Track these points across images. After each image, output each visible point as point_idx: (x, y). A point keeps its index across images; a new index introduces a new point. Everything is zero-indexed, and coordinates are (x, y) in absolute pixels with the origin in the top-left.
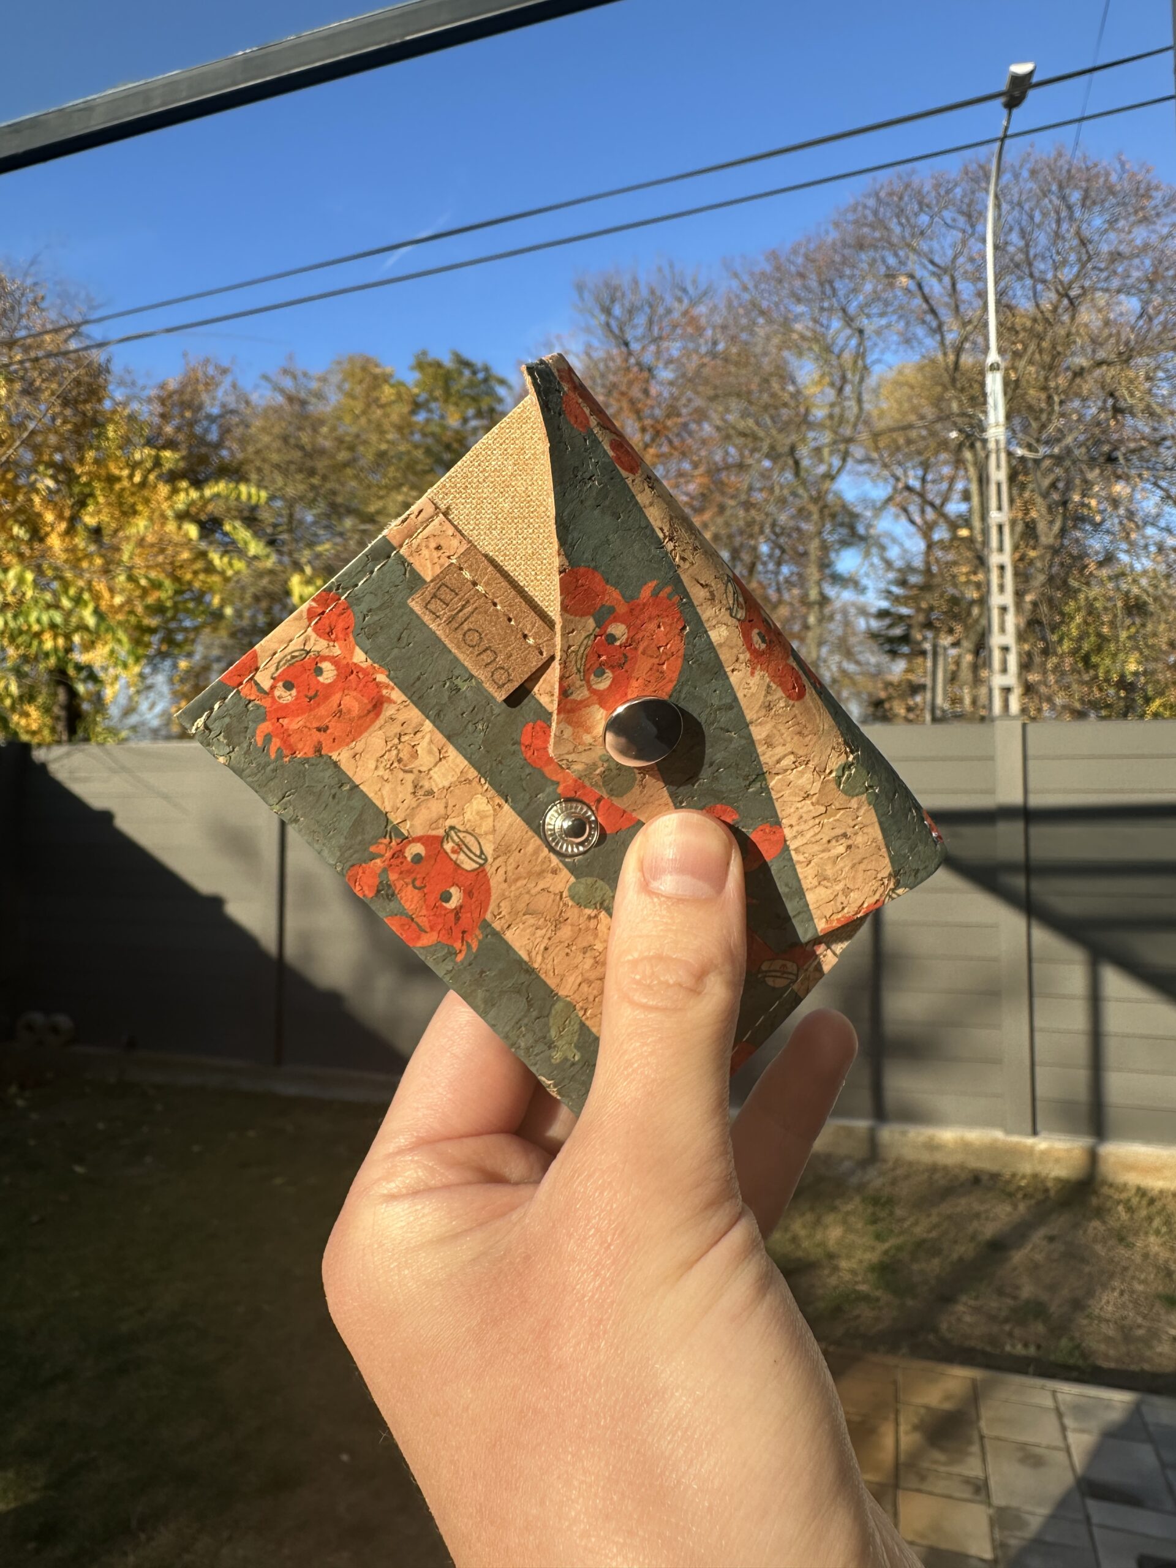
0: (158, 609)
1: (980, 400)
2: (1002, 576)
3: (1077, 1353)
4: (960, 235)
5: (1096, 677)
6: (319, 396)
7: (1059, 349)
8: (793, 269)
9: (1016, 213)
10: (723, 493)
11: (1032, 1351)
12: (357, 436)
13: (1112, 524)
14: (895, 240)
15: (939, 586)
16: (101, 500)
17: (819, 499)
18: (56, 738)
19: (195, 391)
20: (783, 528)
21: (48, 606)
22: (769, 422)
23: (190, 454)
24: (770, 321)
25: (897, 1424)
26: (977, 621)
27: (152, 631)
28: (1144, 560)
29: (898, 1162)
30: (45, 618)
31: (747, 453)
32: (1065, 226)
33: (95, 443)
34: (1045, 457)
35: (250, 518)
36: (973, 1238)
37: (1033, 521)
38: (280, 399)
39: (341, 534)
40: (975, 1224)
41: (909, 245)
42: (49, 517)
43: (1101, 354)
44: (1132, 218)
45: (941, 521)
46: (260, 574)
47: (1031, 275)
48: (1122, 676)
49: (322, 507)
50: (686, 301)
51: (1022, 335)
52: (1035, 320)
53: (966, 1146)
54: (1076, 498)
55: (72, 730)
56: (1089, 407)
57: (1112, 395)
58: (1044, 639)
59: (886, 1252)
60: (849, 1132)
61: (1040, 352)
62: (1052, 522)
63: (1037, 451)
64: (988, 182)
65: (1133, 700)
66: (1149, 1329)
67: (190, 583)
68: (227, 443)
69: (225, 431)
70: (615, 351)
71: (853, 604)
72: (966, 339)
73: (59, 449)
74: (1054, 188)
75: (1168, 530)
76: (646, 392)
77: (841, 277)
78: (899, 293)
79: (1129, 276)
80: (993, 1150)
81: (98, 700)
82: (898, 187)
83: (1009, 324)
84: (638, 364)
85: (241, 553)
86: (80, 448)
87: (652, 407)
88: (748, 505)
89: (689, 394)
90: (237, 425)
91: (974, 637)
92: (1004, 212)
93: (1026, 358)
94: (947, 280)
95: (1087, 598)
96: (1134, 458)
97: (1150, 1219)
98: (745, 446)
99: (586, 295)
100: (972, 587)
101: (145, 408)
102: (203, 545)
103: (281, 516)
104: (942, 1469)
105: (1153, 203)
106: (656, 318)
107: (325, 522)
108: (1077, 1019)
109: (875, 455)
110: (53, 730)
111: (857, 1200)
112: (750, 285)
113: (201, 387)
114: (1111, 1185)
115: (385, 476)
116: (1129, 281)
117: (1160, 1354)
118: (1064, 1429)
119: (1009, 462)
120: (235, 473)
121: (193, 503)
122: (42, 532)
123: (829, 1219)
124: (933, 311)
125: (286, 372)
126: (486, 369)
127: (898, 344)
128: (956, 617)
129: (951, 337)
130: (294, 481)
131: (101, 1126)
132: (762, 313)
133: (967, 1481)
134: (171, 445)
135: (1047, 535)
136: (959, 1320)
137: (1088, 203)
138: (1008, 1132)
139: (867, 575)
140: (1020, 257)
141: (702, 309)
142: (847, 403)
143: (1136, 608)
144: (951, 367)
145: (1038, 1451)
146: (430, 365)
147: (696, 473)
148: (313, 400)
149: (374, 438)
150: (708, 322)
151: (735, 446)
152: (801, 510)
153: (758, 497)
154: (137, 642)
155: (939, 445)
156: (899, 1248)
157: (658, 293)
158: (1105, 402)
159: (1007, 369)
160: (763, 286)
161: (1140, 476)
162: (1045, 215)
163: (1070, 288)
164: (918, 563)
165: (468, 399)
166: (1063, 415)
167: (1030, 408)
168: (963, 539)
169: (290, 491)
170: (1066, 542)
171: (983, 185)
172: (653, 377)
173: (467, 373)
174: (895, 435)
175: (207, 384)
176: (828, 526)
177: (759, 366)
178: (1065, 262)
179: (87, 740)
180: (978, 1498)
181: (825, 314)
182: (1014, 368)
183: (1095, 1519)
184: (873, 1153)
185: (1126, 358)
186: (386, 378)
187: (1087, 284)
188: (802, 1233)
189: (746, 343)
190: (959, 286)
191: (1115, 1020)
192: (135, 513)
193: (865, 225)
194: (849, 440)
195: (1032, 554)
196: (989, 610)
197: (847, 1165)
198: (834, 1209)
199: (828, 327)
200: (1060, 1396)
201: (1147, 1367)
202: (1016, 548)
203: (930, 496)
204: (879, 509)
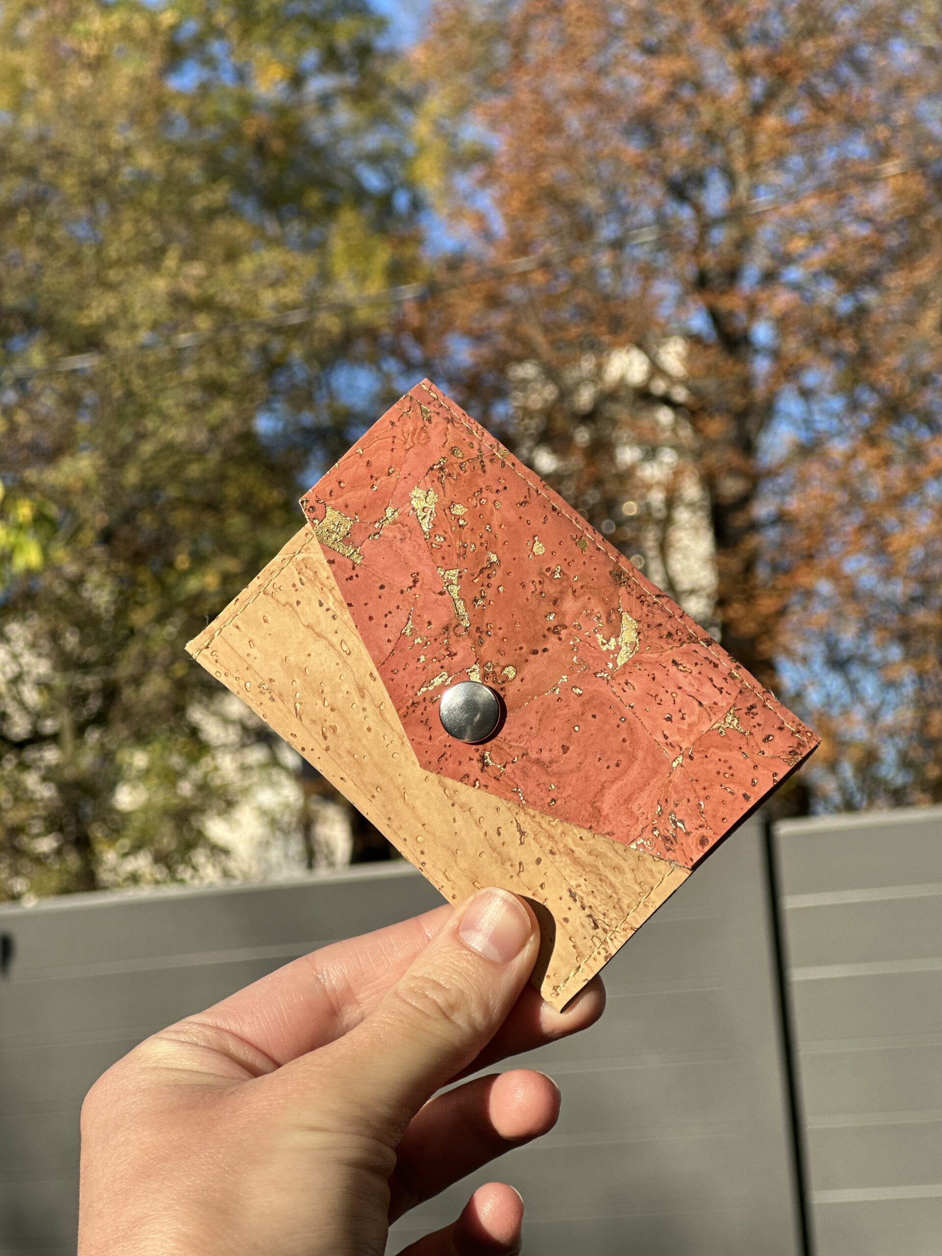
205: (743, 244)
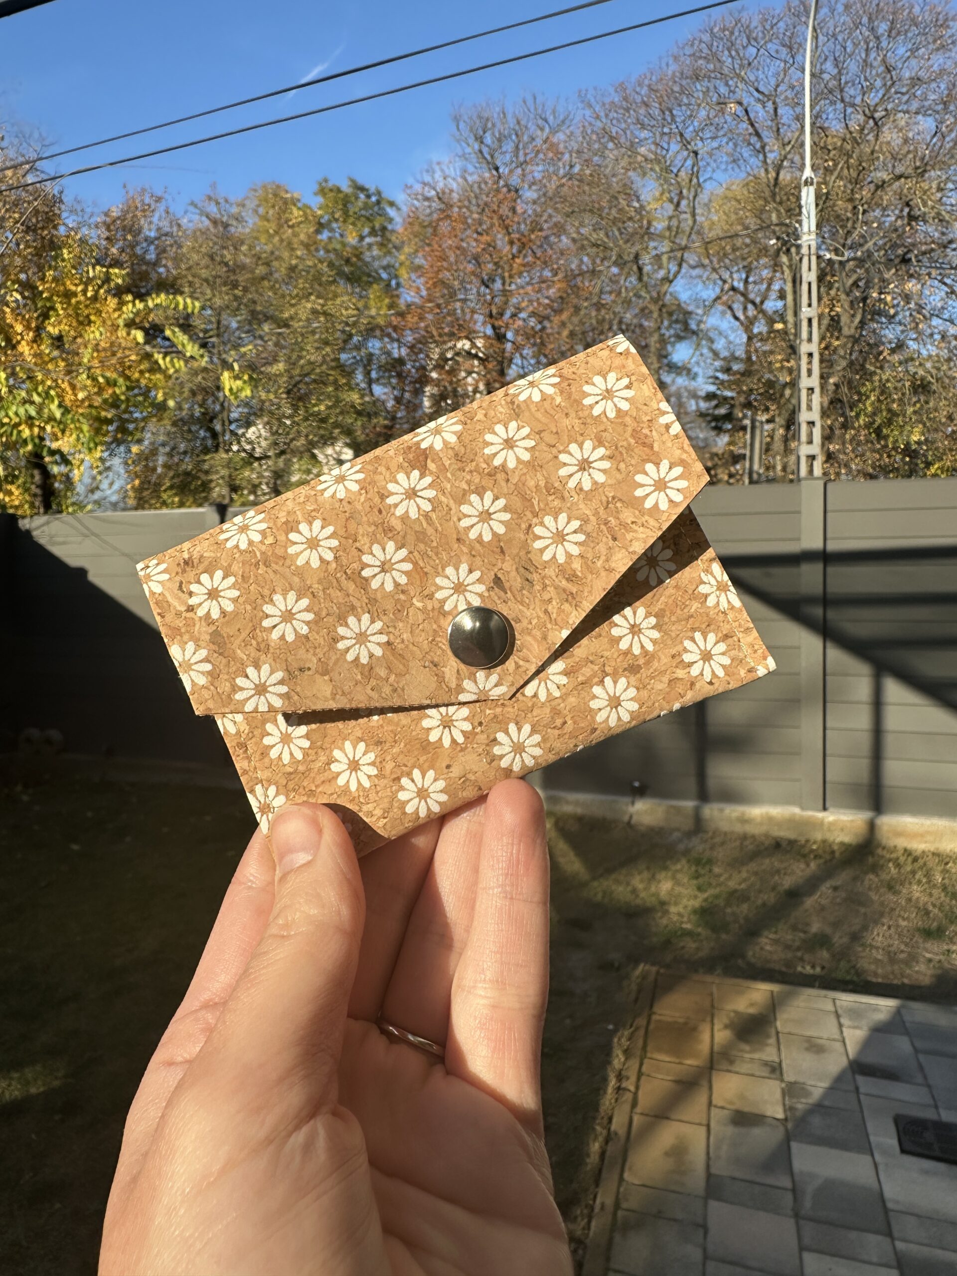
0: (114, 403)
1: (795, 211)
2: (810, 363)
3: (853, 971)
4: (782, 65)
5: (886, 446)
6: (238, 219)
7: (864, 164)
8: (638, 99)
9: (830, 43)
10: (578, 297)
11: (818, 970)
12: (272, 253)
13: (904, 316)
14: (726, 71)
15: (757, 371)
16: (61, 312)
17: (658, 299)
18: (36, 511)
19: (135, 216)
20: (628, 325)
21: (25, 402)
22: (617, 233)
23: (133, 270)
24: (618, 146)
25: (713, 1024)
26: (788, 400)
27: (109, 422)
28: (929, 347)
29: (716, 832)
30: (22, 411)
31: (598, 261)
32: (873, 55)
33: (53, 263)
34: (848, 260)
35: (186, 326)
36: (774, 889)
37: (838, 315)
38: (207, 222)
39: (261, 337)
40: (776, 878)
41: (738, 76)
42: (19, 328)
43: (900, 169)
44: (931, 47)
45: (760, 316)
46: (195, 373)
47: (842, 101)
48: (908, 444)
49: (244, 314)
50: (547, 130)
51: (833, 152)
52: (844, 140)
53: (770, 819)
54: (875, 295)
55: (47, 507)
56: (888, 216)
57: (908, 204)
58: (843, 415)
59: (706, 900)
60: (678, 810)
61: (848, 168)
62: (853, 316)
63: (843, 255)
64: (808, 17)
65: (917, 465)
66: (909, 954)
67: (138, 381)
68: (164, 262)
69: (162, 251)
70: (487, 175)
71: (686, 388)
72: (785, 158)
73: (23, 270)
74: (865, 20)
75: (951, 321)
76: (514, 210)
77: (680, 106)
78: (729, 119)
79: (926, 99)
80: (792, 822)
81: (68, 480)
82: (730, 23)
83: (822, 144)
84: (506, 185)
85: (180, 354)
86: (41, 268)
87: (519, 223)
88: (599, 306)
89: (550, 211)
90: (171, 246)
91: (785, 415)
92: (820, 44)
93: (836, 174)
94: (770, 105)
95: (880, 381)
96: (925, 260)
97: (914, 872)
98: (597, 255)
99: (462, 125)
100: (785, 373)
101: (93, 233)
102: (148, 348)
103: (211, 322)
104: (747, 1056)
105: (950, 32)
106: (521, 146)
107: (247, 328)
108: (863, 720)
109: (706, 262)
110: (32, 506)
111: (684, 861)
112: (602, 114)
113: (139, 214)
114: (884, 848)
115: (295, 287)
116: (926, 104)
117: (917, 972)
118: (841, 1026)
119: (818, 264)
120: (170, 286)
121: (137, 313)
122: (14, 341)
123: (662, 875)
124: (758, 134)
125: (210, 198)
126: (379, 193)
127: (727, 163)
128: (771, 398)
129: (771, 157)
130: (220, 292)
131: (89, 814)
132: (612, 138)
133: (766, 1064)
134: (116, 263)
135: (849, 327)
136: (762, 949)
137: (894, 33)
138: (803, 809)
139: (698, 363)
140: (833, 84)
141: (561, 136)
142: (683, 216)
143: (921, 387)
144: (772, 181)
145: (820, 1041)
146: (331, 190)
147: (556, 279)
148: (234, 223)
149: (286, 255)
150: (566, 147)
151: (588, 255)
152: (643, 310)
153: (607, 299)
154: (97, 431)
155: (760, 251)
156: (716, 897)
157: (523, 123)
158: (902, 211)
159: (819, 184)
160: (613, 115)
161: (929, 274)
162: (856, 45)
163: (875, 111)
164: (740, 353)
165: (363, 219)
166: (866, 223)
167: (838, 217)
168: (778, 331)
169: (218, 302)
170: (864, 333)
171: (803, 19)
172: (520, 197)
173: (362, 196)
174: (723, 244)
175: (144, 211)
176: (666, 323)
177: (609, 186)
178: (871, 87)
179: (60, 512)
180: (773, 1076)
181: (666, 138)
182: (825, 183)
183: (862, 1090)
184: (698, 825)
185: (921, 172)
186: (294, 202)
187: (889, 107)
188: (640, 886)
189: (599, 166)
190: (780, 111)
191: (893, 719)
192: (90, 322)
193: (701, 57)
194: (685, 248)
195: (837, 343)
196: (799, 390)
197: (676, 835)
198: (666, 868)
199: (667, 151)
200: (838, 1002)
201: (906, 981)
202: (822, 338)
203: (752, 296)
204: (709, 308)
205: (506, 303)
